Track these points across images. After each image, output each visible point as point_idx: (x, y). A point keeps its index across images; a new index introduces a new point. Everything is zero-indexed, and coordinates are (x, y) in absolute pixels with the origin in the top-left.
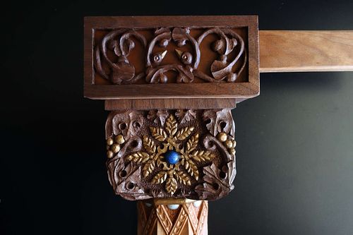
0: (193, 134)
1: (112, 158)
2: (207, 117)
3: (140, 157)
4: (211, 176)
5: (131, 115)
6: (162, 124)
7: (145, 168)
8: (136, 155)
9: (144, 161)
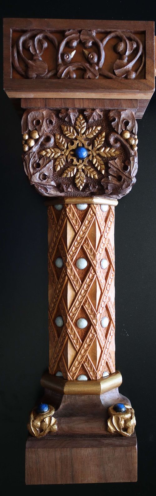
0: (100, 132)
1: (27, 151)
2: (113, 116)
3: (52, 153)
4: (115, 169)
5: (44, 113)
6: (73, 122)
7: (57, 163)
8: (48, 150)
9: (56, 156)
